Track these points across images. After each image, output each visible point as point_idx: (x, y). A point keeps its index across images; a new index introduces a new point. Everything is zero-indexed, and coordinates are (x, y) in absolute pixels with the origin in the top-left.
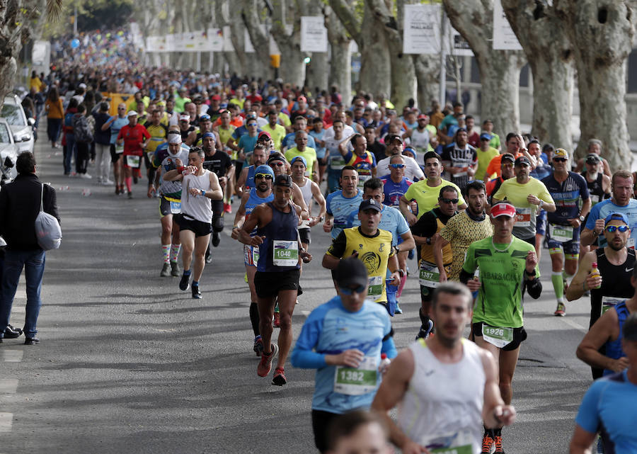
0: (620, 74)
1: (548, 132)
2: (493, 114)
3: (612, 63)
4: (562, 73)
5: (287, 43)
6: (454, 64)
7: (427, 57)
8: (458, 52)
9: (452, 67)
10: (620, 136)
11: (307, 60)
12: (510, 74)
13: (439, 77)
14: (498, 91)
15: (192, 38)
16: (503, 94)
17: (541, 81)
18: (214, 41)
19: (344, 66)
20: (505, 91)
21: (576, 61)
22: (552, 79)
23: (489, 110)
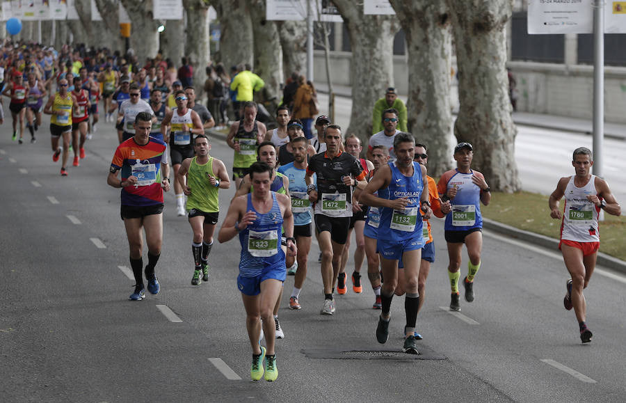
0: (501, 39)
1: (426, 103)
2: (365, 86)
3: (492, 28)
4: (438, 40)
5: (137, 11)
6: (322, 31)
7: (293, 24)
8: (325, 18)
9: (319, 34)
10: (502, 107)
11: (161, 29)
12: (383, 41)
13: (306, 45)
14: (370, 60)
15: (32, 5)
16: (376, 63)
17: (417, 48)
18: (56, 8)
19: (202, 35)
20: (378, 60)
21: (454, 27)
22: (428, 47)
23: (361, 81)
